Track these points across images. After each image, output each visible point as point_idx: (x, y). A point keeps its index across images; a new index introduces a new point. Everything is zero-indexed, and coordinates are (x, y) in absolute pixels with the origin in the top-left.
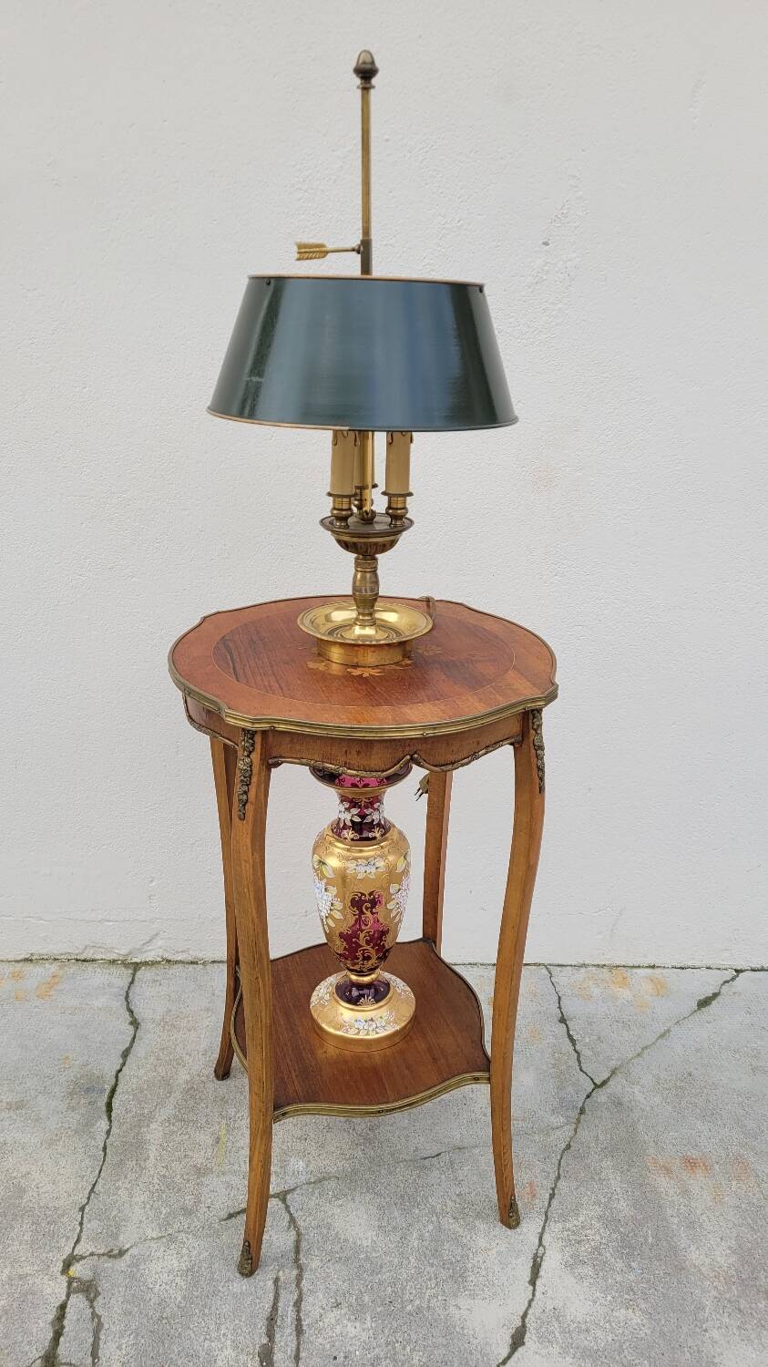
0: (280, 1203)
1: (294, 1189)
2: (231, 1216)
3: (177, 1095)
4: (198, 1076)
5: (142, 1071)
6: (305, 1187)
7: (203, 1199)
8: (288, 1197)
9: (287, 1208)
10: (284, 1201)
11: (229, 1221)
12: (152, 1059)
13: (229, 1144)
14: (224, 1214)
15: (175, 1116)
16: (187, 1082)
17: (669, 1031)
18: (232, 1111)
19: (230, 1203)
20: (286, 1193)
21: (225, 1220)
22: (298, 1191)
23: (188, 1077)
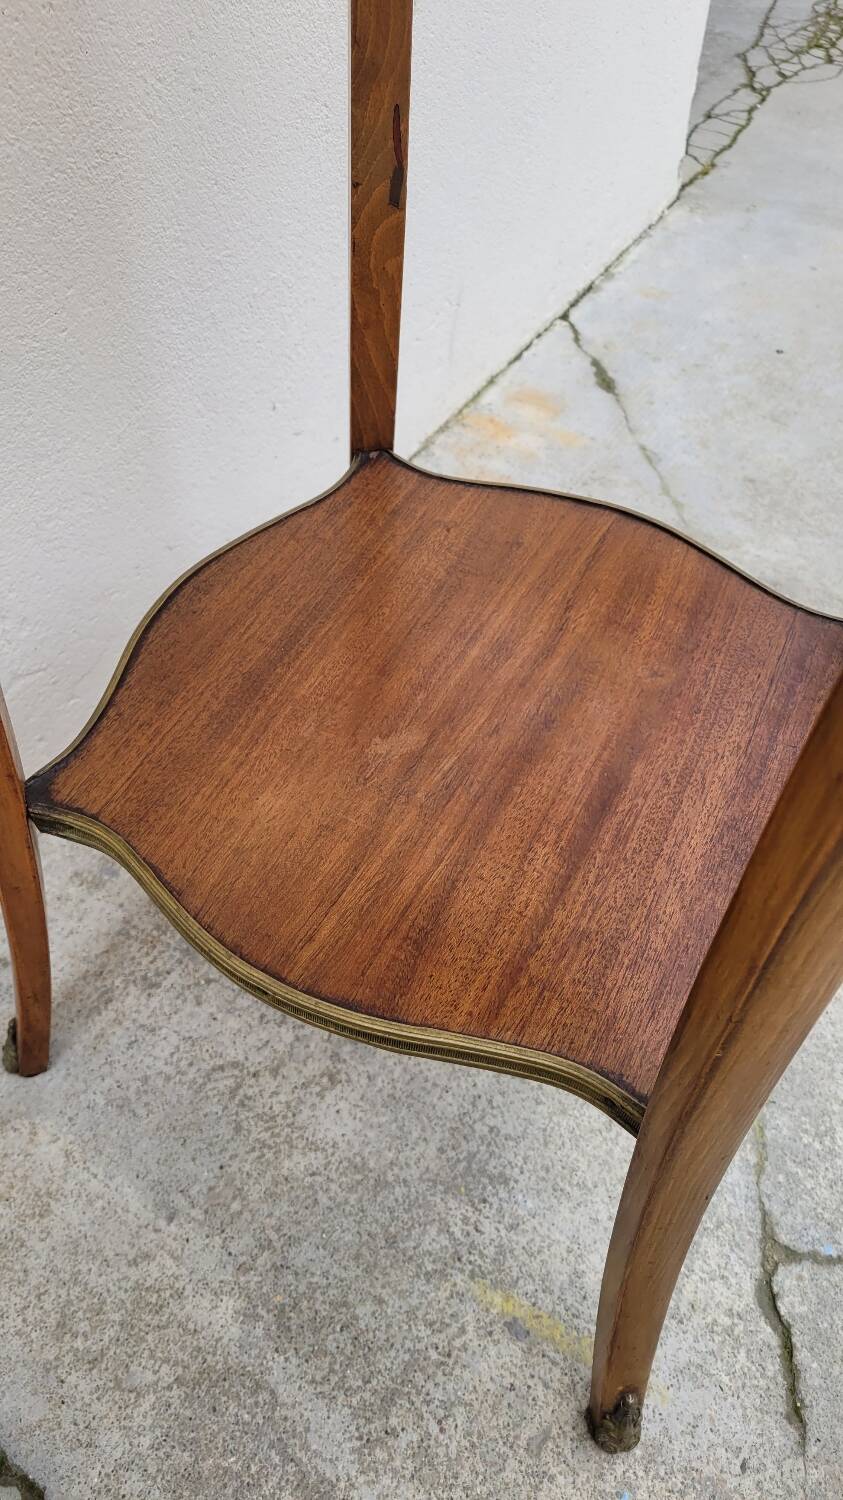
0: (796, 1269)
1: (765, 1214)
2: (796, 1414)
3: (280, 1371)
4: (242, 1269)
5: (112, 1443)
6: (767, 1186)
7: (708, 1470)
8: (784, 1238)
9: (814, 1257)
10: (792, 1255)
11: (813, 1432)
12: (80, 1383)
13: (546, 1301)
14: (782, 1435)
15: (363, 1413)
16: (249, 1316)
17: (643, 448)
18: (433, 1240)
19: (751, 1400)
20: (768, 1237)
21: (803, 1437)
22: (775, 1209)
23: (229, 1304)
